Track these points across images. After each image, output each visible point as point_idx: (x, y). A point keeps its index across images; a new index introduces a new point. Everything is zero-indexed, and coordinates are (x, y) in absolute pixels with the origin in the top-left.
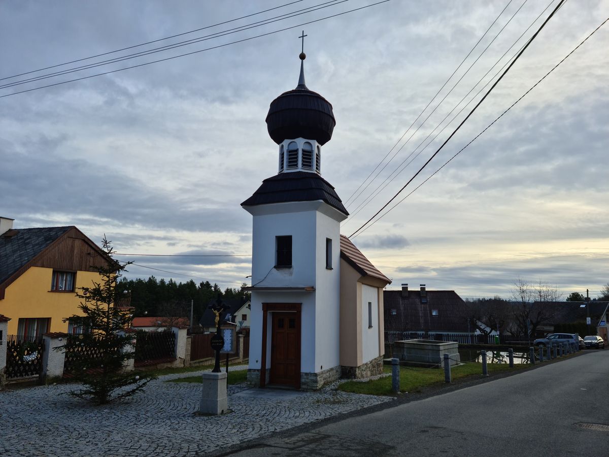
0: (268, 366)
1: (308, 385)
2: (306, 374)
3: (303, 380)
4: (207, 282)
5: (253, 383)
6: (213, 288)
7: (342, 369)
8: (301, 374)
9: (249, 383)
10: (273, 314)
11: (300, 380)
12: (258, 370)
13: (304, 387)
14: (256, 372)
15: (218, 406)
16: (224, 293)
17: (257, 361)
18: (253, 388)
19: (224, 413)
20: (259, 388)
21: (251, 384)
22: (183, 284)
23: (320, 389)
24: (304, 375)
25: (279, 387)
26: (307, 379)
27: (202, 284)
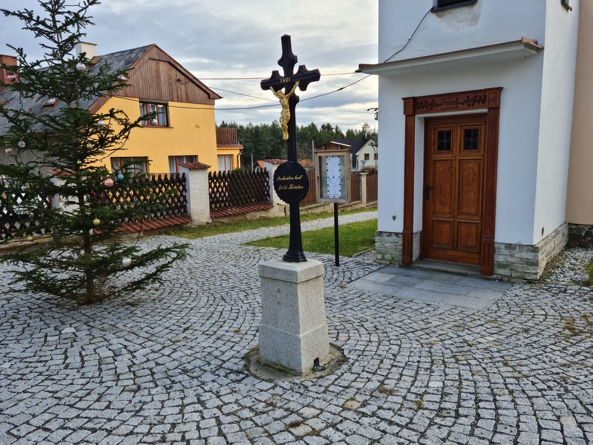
0: (418, 226)
1: (511, 270)
2: (509, 246)
3: (499, 258)
4: (328, 124)
5: (388, 257)
6: (334, 130)
7: (570, 230)
8: (496, 246)
9: (379, 256)
10: (427, 121)
11: (493, 258)
12: (397, 234)
13: (501, 271)
14: (394, 237)
15: (302, 352)
16: (345, 134)
17: (394, 218)
18: (388, 265)
19: (321, 364)
20: (400, 266)
21: (383, 259)
22: (304, 127)
23: (542, 280)
24: (503, 247)
25: (445, 268)
26: (512, 256)
27: (323, 127)
